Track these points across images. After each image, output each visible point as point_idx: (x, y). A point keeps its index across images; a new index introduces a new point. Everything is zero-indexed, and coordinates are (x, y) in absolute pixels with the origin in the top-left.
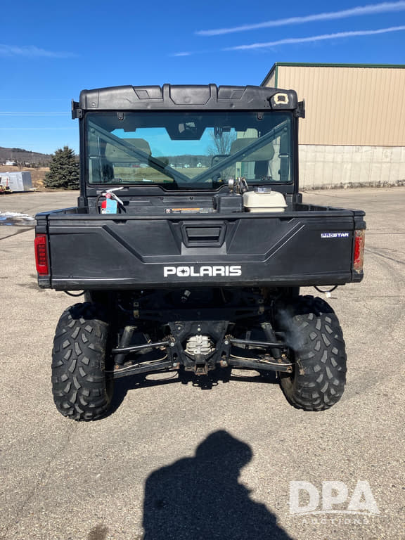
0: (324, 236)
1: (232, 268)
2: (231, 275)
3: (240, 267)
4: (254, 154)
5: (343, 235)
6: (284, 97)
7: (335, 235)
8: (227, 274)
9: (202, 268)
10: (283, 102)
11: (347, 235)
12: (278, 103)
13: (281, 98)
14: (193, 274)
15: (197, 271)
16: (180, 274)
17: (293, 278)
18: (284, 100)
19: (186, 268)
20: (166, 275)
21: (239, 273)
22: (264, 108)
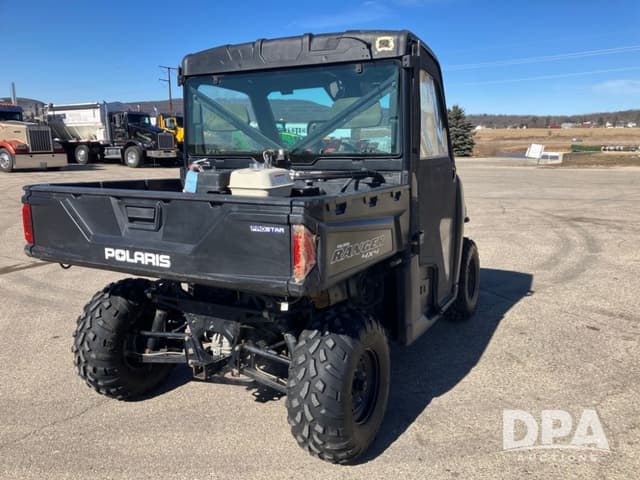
0: (254, 229)
1: (162, 257)
2: (162, 265)
3: (168, 257)
4: (356, 118)
5: (277, 230)
6: (387, 41)
7: (268, 229)
8: (158, 264)
9: (136, 254)
10: (386, 49)
11: (282, 230)
12: (380, 50)
13: (385, 43)
14: (129, 260)
15: (132, 257)
16: (118, 258)
17: (223, 278)
18: (387, 46)
19: (123, 252)
20: (107, 257)
21: (168, 265)
22: (362, 58)
